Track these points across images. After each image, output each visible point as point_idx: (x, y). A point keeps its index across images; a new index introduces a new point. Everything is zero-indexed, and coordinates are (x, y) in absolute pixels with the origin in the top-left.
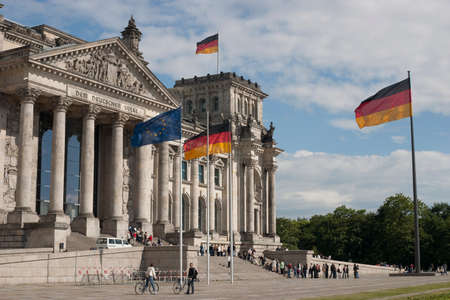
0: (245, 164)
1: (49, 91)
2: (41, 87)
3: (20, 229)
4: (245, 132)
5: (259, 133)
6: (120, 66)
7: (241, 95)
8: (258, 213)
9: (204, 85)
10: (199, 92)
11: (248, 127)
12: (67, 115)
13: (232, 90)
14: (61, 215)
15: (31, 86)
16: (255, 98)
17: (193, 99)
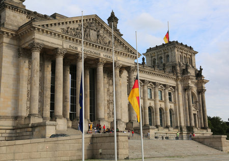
0: (186, 89)
1: (50, 45)
2: (44, 43)
3: (29, 127)
4: (185, 72)
5: (194, 72)
6: (98, 31)
7: (182, 53)
8: (197, 116)
9: (161, 49)
10: (158, 53)
11: (187, 69)
12: (64, 60)
13: (176, 50)
14: (61, 118)
15: (37, 41)
16: (190, 54)
17: (156, 58)
